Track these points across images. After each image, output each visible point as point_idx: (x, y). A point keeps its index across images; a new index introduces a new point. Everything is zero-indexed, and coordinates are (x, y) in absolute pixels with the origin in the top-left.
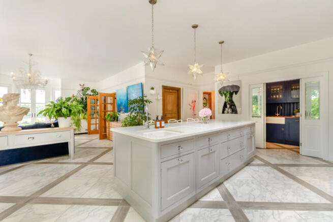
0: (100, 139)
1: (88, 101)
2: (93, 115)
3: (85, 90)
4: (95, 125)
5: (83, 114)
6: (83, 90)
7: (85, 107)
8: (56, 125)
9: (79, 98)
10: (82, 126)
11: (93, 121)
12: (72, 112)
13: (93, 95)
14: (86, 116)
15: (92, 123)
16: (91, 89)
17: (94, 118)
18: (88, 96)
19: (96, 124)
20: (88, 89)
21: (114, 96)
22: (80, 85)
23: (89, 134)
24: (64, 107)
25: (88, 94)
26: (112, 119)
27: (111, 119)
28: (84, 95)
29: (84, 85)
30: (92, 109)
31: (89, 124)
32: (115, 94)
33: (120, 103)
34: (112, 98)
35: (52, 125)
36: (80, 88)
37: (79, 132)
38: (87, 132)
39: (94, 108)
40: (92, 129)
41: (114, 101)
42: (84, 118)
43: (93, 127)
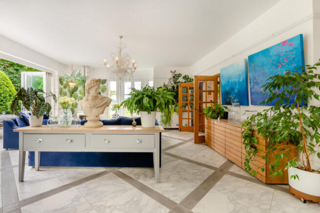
0: (196, 142)
1: (180, 89)
2: (185, 107)
3: (176, 77)
4: (187, 120)
5: (173, 106)
6: (174, 77)
7: (176, 97)
8: (138, 122)
9: (170, 87)
10: (173, 120)
11: (185, 115)
12: (157, 104)
13: (185, 82)
14: (177, 108)
15: (183, 117)
16: (183, 75)
17: (186, 111)
18: (179, 84)
19: (189, 119)
20: (179, 75)
21: (216, 79)
22: (171, 72)
23: (180, 131)
24: (147, 96)
25: (179, 82)
26: (215, 115)
27: (213, 115)
28: (175, 83)
29: (175, 71)
30: (183, 100)
31: (181, 119)
32: (218, 76)
33: (228, 89)
34: (213, 82)
35: (134, 122)
36: (171, 75)
37: (170, 127)
38: (178, 127)
39: (185, 99)
40: (183, 125)
41: (216, 87)
42: (175, 111)
43: (185, 123)
